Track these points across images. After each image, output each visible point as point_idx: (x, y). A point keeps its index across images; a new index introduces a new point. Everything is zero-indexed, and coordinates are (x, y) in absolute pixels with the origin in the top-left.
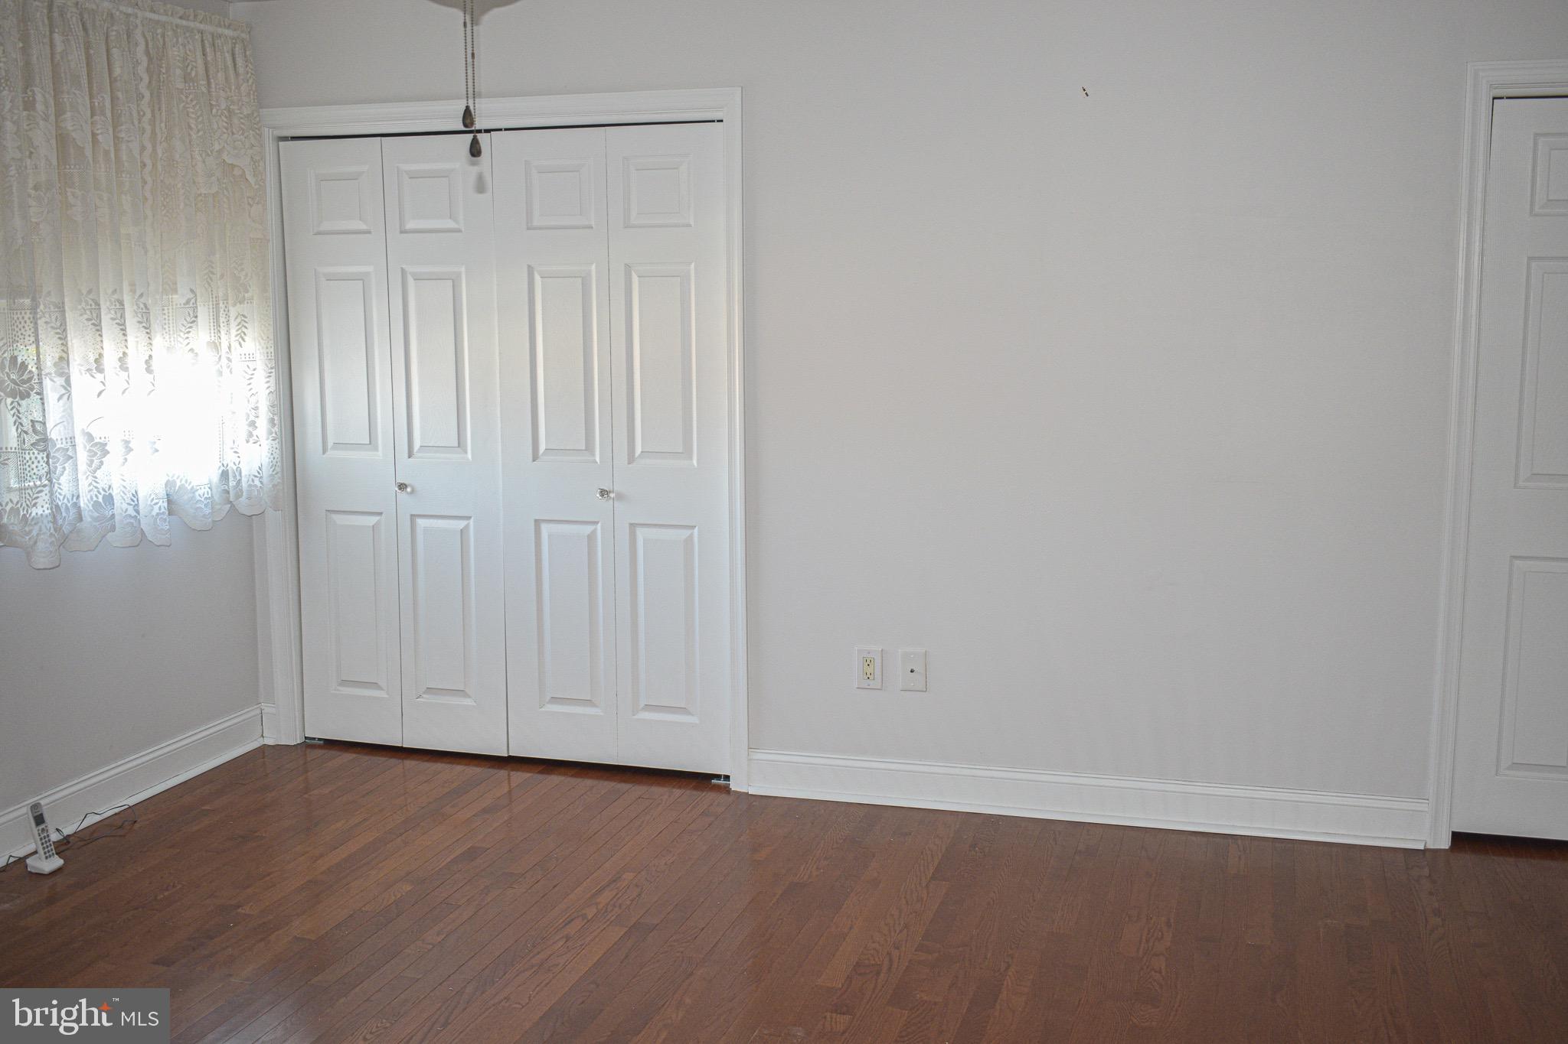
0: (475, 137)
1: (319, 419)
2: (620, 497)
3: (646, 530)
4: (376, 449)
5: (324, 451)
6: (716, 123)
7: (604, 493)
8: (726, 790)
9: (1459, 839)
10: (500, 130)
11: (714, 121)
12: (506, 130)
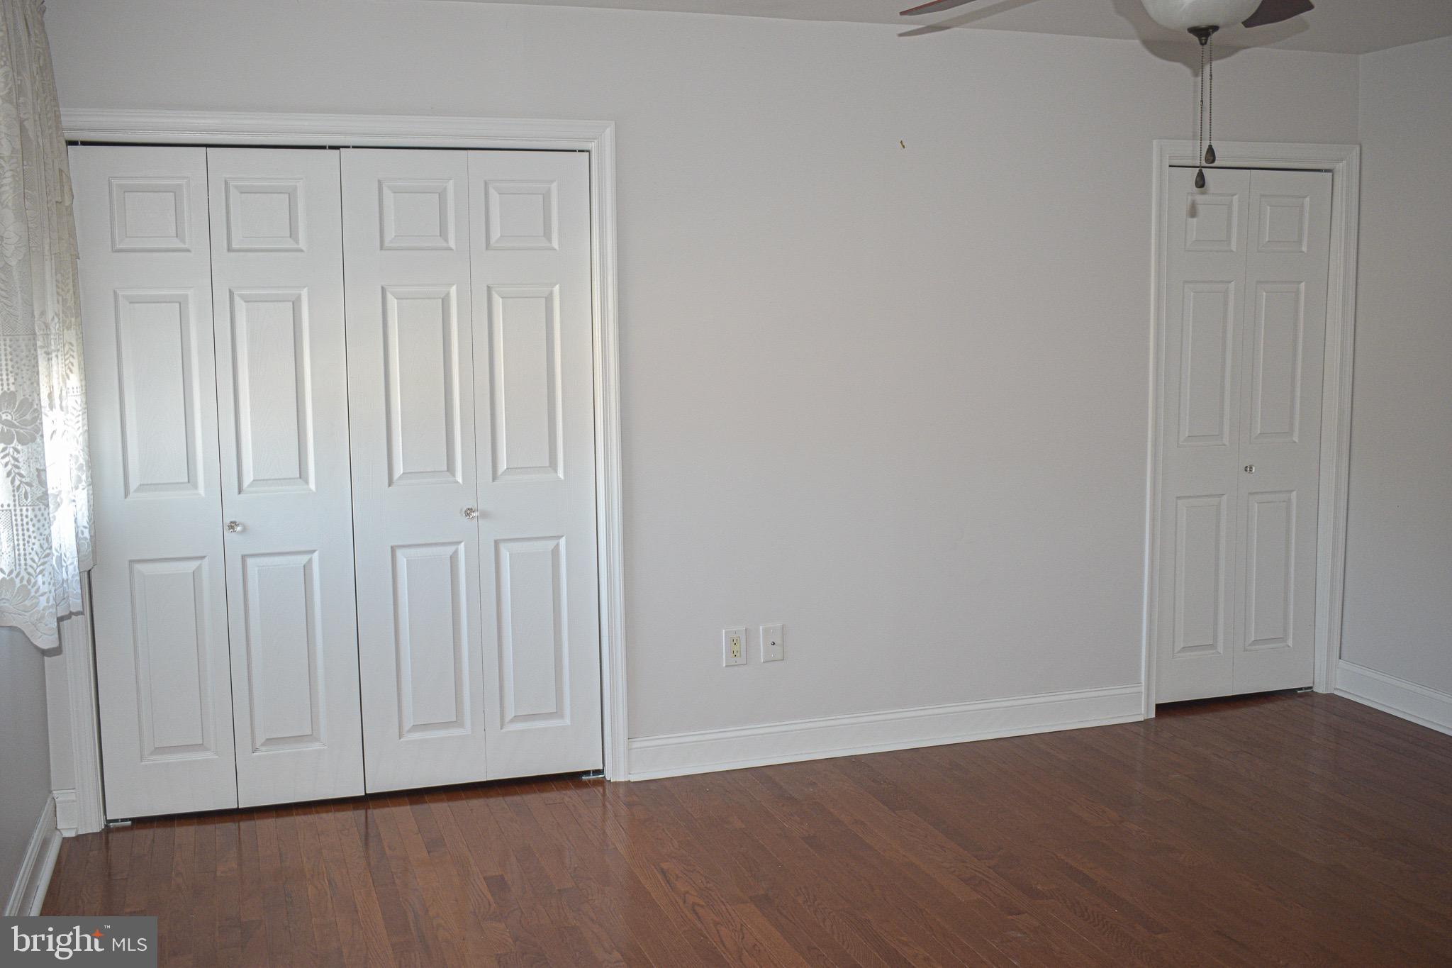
0: (1201, 171)
1: (120, 458)
2: (484, 515)
3: (510, 545)
4: (195, 487)
5: (126, 494)
6: (577, 153)
7: (469, 512)
8: (602, 783)
9: (1163, 710)
10: (348, 147)
11: (576, 151)
12: (354, 147)
